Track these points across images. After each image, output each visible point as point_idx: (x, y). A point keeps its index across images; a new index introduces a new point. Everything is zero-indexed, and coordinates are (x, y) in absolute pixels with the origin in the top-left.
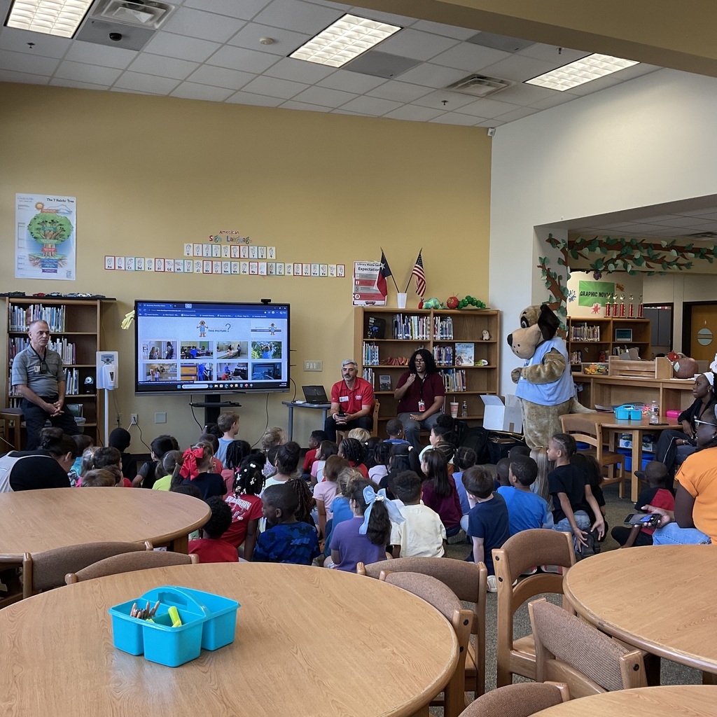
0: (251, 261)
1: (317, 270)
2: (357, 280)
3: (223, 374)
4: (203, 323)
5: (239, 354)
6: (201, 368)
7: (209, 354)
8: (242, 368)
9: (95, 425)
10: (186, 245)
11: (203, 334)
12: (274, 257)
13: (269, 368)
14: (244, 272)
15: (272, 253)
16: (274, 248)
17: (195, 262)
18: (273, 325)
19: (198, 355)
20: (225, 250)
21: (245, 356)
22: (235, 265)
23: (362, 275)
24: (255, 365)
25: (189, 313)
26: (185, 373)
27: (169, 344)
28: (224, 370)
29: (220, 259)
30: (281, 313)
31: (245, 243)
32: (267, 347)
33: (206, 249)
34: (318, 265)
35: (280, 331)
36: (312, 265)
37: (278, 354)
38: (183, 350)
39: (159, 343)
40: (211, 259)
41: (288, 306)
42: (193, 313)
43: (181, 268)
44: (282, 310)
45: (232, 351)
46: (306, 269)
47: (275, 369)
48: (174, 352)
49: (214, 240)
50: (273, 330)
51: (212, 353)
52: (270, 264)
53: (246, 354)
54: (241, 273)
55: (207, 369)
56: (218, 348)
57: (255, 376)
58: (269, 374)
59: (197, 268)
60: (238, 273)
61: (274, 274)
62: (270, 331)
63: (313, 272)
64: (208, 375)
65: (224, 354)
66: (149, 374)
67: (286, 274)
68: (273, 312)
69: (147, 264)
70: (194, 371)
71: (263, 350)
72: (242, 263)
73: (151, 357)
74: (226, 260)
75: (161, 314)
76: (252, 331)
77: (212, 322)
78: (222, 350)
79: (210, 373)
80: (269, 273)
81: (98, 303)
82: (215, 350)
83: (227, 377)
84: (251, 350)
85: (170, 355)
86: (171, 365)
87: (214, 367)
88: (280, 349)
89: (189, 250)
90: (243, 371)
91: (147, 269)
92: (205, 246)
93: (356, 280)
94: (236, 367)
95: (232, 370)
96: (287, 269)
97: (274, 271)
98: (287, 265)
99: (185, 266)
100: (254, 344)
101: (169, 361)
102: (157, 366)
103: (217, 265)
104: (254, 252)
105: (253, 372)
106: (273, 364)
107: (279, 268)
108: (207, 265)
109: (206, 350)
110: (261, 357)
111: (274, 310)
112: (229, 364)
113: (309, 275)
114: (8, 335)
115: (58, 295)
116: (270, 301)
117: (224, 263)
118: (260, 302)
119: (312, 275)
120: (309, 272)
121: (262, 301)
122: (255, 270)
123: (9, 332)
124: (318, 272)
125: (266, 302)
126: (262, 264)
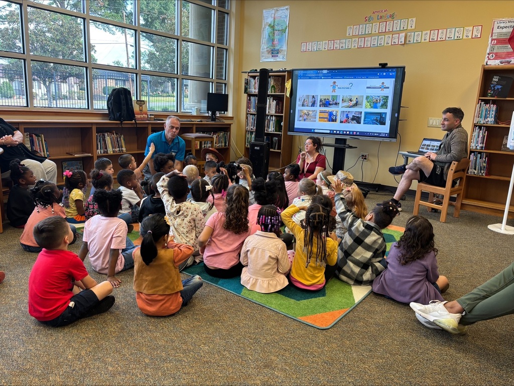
0: (392, 32)
1: (453, 33)
2: (495, 39)
3: (344, 119)
4: (335, 83)
5: (356, 104)
6: (331, 114)
7: (336, 104)
8: (357, 115)
9: (280, 151)
10: (348, 27)
11: (334, 90)
12: (414, 27)
13: (377, 116)
14: (388, 43)
15: (412, 24)
16: (414, 19)
17: (353, 40)
18: (383, 83)
19: (330, 104)
20: (375, 27)
21: (360, 106)
22: (381, 39)
23: (500, 34)
24: (366, 113)
25: (326, 77)
26: (321, 116)
27: (313, 97)
28: (345, 116)
29: (370, 35)
30: (391, 74)
31: (390, 19)
32: (377, 100)
33: (361, 29)
34: (454, 29)
35: (388, 88)
36: (448, 30)
37: (385, 105)
38: (321, 101)
39: (308, 96)
40: (364, 36)
41: (404, 68)
42: (329, 76)
43: (344, 45)
44: (392, 71)
45: (352, 103)
46: (442, 35)
47: (381, 117)
48: (316, 102)
49: (368, 20)
50: (383, 87)
51: (339, 104)
52: (409, 34)
53: (361, 104)
54: (385, 44)
55: (335, 114)
56: (343, 100)
57: (366, 122)
58: (377, 120)
59: (354, 44)
60: (383, 45)
61: (412, 42)
62: (380, 88)
63: (448, 36)
64: (334, 118)
65: (345, 104)
66: (301, 116)
67: (423, 41)
68: (384, 74)
69: (323, 45)
71: (373, 102)
72: (387, 36)
73: (303, 105)
74: (375, 35)
75: (310, 78)
76: (368, 88)
77: (341, 82)
78: (345, 101)
79: (336, 118)
80: (408, 42)
81: (286, 73)
82: (340, 101)
83: (346, 121)
84: (365, 102)
85: (313, 104)
86: (313, 111)
88: (387, 102)
89: (350, 31)
90: (358, 117)
91: (323, 49)
92: (361, 26)
93: (492, 40)
94: (353, 114)
95: (351, 116)
96: (424, 36)
97: (412, 40)
98: (424, 32)
99: (346, 44)
100: (367, 98)
101: (313, 108)
102: (306, 112)
103: (368, 40)
104: (397, 25)
105: (365, 118)
106: (380, 114)
107: (415, 37)
108: (361, 41)
109: (335, 101)
110: (372, 107)
111: (385, 72)
112: (349, 112)
113: (444, 39)
114: (246, 95)
115: (272, 70)
116: (387, 64)
117: (373, 38)
118: (378, 66)
119: (447, 39)
120: (444, 37)
121: (380, 64)
122: (396, 40)
123: (247, 93)
124: (453, 36)
125: (384, 66)
126: (403, 35)
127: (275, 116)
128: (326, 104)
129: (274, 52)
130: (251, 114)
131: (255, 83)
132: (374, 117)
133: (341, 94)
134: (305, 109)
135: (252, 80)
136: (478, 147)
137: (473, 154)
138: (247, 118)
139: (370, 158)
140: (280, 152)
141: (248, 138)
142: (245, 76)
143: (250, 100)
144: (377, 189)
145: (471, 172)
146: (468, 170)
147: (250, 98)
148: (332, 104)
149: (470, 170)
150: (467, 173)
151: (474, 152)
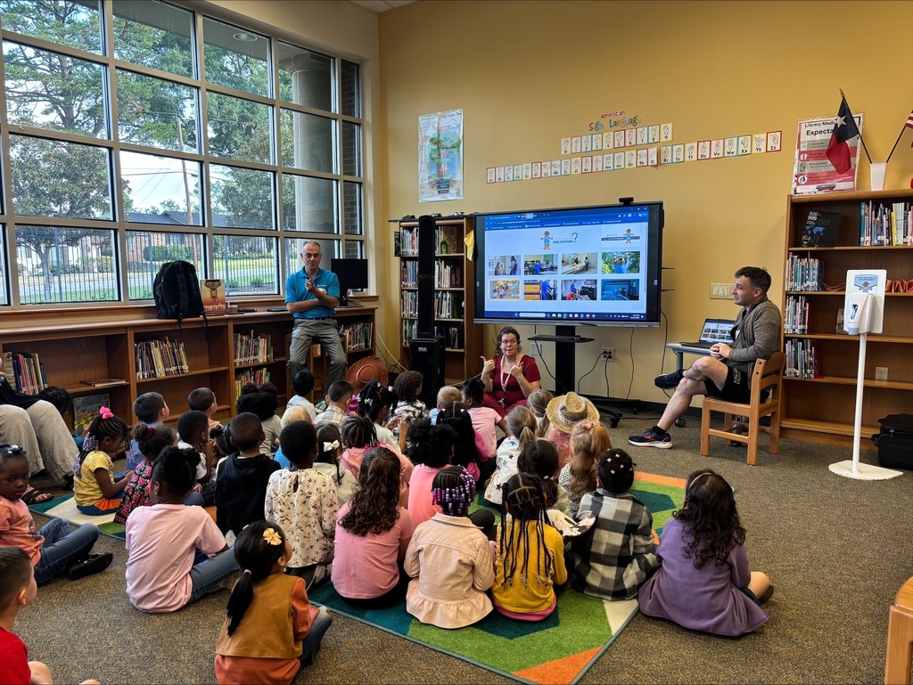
0: (636, 147)
1: (734, 146)
2: (804, 152)
3: (568, 293)
4: (547, 233)
5: (586, 268)
6: (545, 286)
7: (552, 268)
8: (590, 286)
9: (462, 351)
10: (563, 140)
11: (547, 246)
12: (670, 138)
13: (623, 286)
14: (630, 164)
15: (667, 131)
16: (670, 125)
17: (573, 160)
18: (629, 231)
19: (542, 270)
20: (607, 139)
21: (593, 270)
22: (619, 157)
23: (813, 143)
24: (605, 283)
25: (532, 224)
26: (528, 291)
27: (513, 258)
28: (569, 288)
29: (601, 152)
30: (640, 215)
31: (631, 126)
32: (621, 259)
33: (585, 143)
34: (735, 139)
35: (638, 238)
36: (727, 140)
37: (635, 267)
38: (526, 264)
39: (504, 258)
40: (590, 154)
41: (661, 204)
42: (537, 223)
43: (558, 170)
44: (642, 211)
45: (579, 265)
46: (717, 148)
47: (631, 287)
48: (518, 267)
49: (595, 128)
50: (630, 237)
51: (557, 268)
52: (663, 149)
53: (595, 267)
54: (627, 167)
55: (552, 286)
56: (563, 262)
57: (606, 296)
58: (623, 293)
59: (574, 167)
60: (623, 167)
61: (670, 161)
62: (625, 238)
63: (727, 150)
64: (552, 294)
65: (569, 268)
66: (495, 291)
67: (687, 159)
68: (630, 215)
69: (524, 171)
70: (537, 289)
71: (615, 263)
72: (627, 153)
73: (497, 273)
74: (608, 152)
75: (505, 227)
76: (603, 239)
77: (557, 232)
78: (567, 264)
79: (554, 292)
80: (662, 162)
81: (464, 220)
82: (559, 264)
83: (572, 297)
84: (600, 263)
85: (514, 271)
86: (514, 282)
87: (559, 285)
88: (638, 261)
89: (566, 146)
90: (591, 289)
91: (524, 178)
92: (584, 138)
93: (800, 153)
94: (583, 285)
95: (578, 288)
96: (690, 152)
97: (669, 158)
98: (688, 146)
99: (562, 167)
100: (604, 256)
101: (513, 278)
102: (502, 283)
103: (597, 161)
104: (643, 134)
105: (603, 290)
106: (628, 282)
107: (674, 154)
108: (587, 161)
109: (550, 264)
110: (613, 272)
111: (630, 212)
112: (575, 281)
113: (721, 155)
114: (398, 258)
115: (440, 215)
116: (632, 199)
117: (605, 156)
118: (618, 202)
119: (726, 155)
120: (721, 152)
121: (621, 200)
122: (644, 160)
123: (400, 256)
124: (734, 150)
125: (627, 202)
126: (653, 151)
127: (450, 292)
128: (534, 269)
129: (442, 185)
130: (409, 291)
131: (413, 239)
132: (618, 288)
133: (559, 252)
134: (501, 280)
135: (408, 234)
136: (797, 331)
137: (789, 342)
138: (402, 297)
139: (618, 356)
140: (463, 353)
141: (406, 331)
142: (395, 227)
143: (405, 266)
144: (635, 409)
145: (790, 373)
146: (785, 369)
147: (405, 264)
148: (546, 270)
149: (788, 370)
150: (784, 375)
151: (790, 339)
